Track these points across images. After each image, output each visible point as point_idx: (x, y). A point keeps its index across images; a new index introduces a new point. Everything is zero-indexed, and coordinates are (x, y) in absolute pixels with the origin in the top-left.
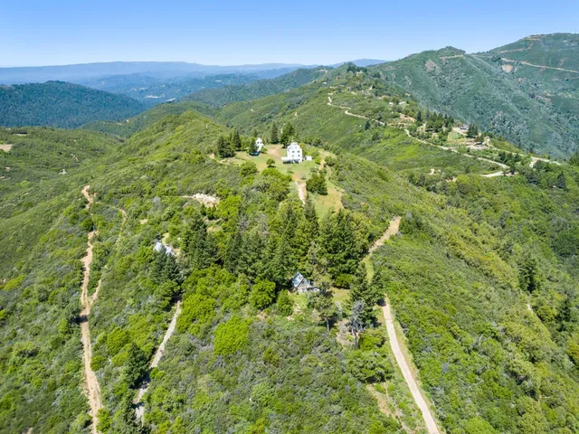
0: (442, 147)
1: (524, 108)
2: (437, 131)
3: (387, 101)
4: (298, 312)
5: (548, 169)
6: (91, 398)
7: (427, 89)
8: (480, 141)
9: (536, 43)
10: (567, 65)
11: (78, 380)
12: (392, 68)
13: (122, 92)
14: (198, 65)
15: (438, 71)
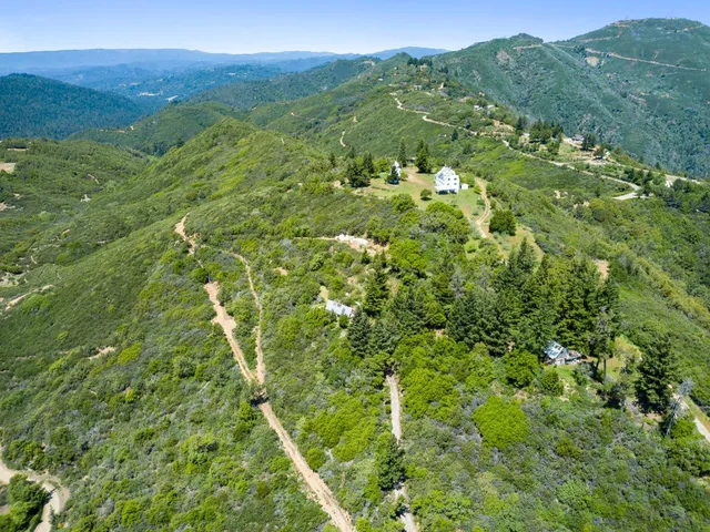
0: (554, 162)
1: (617, 110)
2: (544, 142)
3: (471, 103)
4: (570, 391)
5: (688, 189)
6: (322, 502)
7: (499, 86)
8: (599, 155)
9: (626, 31)
10: (663, 57)
11: (294, 480)
12: (457, 60)
13: (109, 88)
14: (203, 53)
15: (513, 64)
